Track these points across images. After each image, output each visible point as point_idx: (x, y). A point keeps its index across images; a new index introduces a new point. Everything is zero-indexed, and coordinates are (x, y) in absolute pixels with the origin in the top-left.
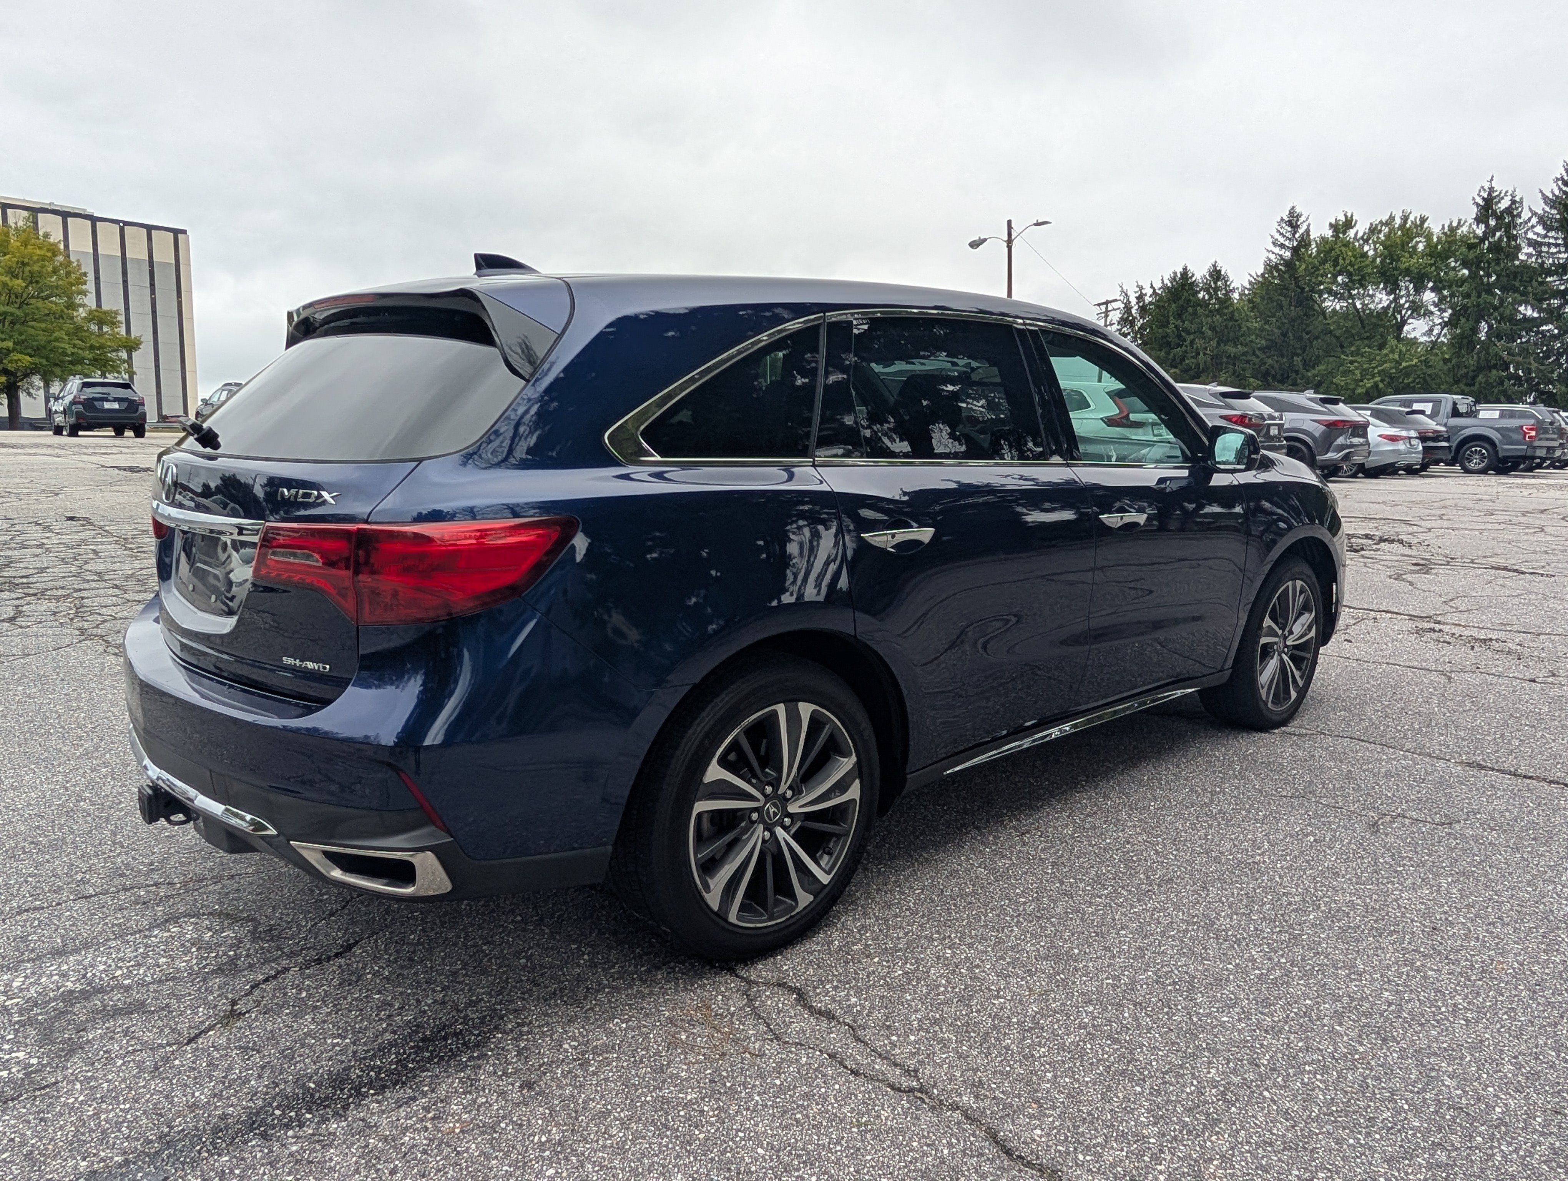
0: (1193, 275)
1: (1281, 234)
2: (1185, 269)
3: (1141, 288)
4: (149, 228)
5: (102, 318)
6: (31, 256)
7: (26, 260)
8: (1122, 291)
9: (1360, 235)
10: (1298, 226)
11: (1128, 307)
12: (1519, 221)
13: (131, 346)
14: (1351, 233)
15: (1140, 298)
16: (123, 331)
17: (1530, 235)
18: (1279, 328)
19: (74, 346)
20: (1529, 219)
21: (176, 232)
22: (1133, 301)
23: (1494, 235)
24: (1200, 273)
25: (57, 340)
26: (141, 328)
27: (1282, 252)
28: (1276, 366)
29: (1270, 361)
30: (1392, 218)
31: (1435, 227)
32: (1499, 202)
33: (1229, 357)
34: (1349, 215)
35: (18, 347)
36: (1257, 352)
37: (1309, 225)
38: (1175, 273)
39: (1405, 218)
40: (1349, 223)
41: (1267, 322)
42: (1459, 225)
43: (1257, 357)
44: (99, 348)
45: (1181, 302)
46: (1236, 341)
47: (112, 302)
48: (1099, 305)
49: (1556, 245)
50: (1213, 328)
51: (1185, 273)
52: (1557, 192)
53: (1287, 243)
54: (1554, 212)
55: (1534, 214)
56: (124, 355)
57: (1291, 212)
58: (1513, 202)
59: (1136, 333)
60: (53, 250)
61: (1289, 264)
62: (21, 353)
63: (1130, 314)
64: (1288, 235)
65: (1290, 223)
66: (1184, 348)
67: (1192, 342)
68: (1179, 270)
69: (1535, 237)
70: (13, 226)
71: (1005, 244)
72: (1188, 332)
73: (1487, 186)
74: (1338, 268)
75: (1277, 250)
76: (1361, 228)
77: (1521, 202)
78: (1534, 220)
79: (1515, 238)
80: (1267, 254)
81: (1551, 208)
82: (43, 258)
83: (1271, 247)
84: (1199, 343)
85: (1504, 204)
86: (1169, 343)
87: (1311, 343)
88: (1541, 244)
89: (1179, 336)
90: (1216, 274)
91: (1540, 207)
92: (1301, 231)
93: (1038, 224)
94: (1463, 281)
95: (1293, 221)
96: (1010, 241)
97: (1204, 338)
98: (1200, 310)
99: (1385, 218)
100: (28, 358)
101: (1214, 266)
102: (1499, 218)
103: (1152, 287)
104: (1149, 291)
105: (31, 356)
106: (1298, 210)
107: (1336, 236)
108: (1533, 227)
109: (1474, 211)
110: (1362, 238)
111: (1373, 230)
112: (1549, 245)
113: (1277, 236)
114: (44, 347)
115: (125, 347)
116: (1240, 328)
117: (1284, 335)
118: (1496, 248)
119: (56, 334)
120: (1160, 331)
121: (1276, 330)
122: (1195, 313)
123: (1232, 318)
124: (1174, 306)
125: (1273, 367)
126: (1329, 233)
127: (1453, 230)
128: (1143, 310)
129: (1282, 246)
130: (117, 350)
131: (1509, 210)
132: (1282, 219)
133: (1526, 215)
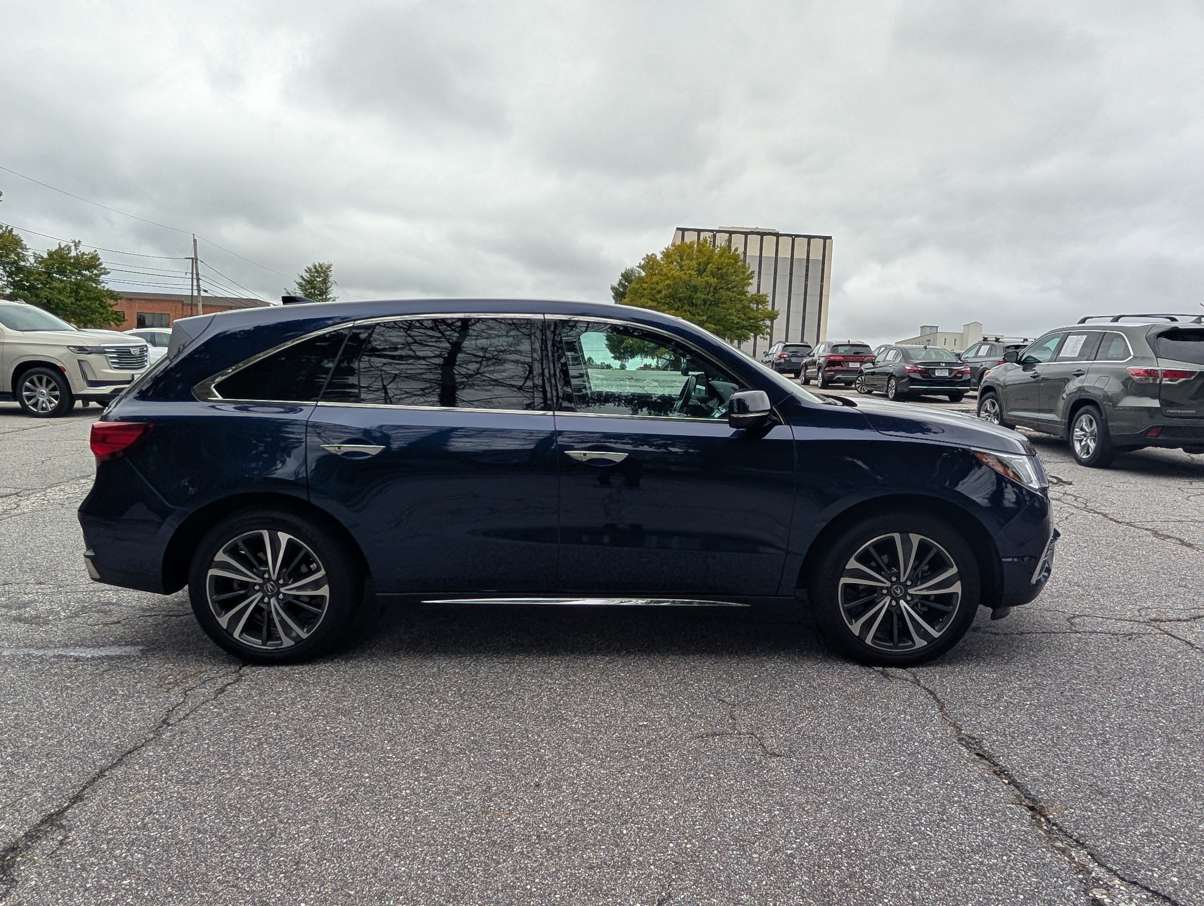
4: (809, 237)
5: (759, 299)
6: (722, 264)
7: (720, 266)
13: (772, 317)
16: (770, 308)
19: (739, 318)
21: (825, 238)
25: (730, 315)
26: (781, 306)
35: (709, 320)
44: (753, 319)
47: (766, 289)
56: (768, 323)
60: (736, 258)
62: (710, 323)
70: (719, 245)
82: (728, 264)
100: (713, 326)
105: (715, 324)
114: (722, 319)
115: (768, 318)
119: (730, 311)
130: (763, 320)
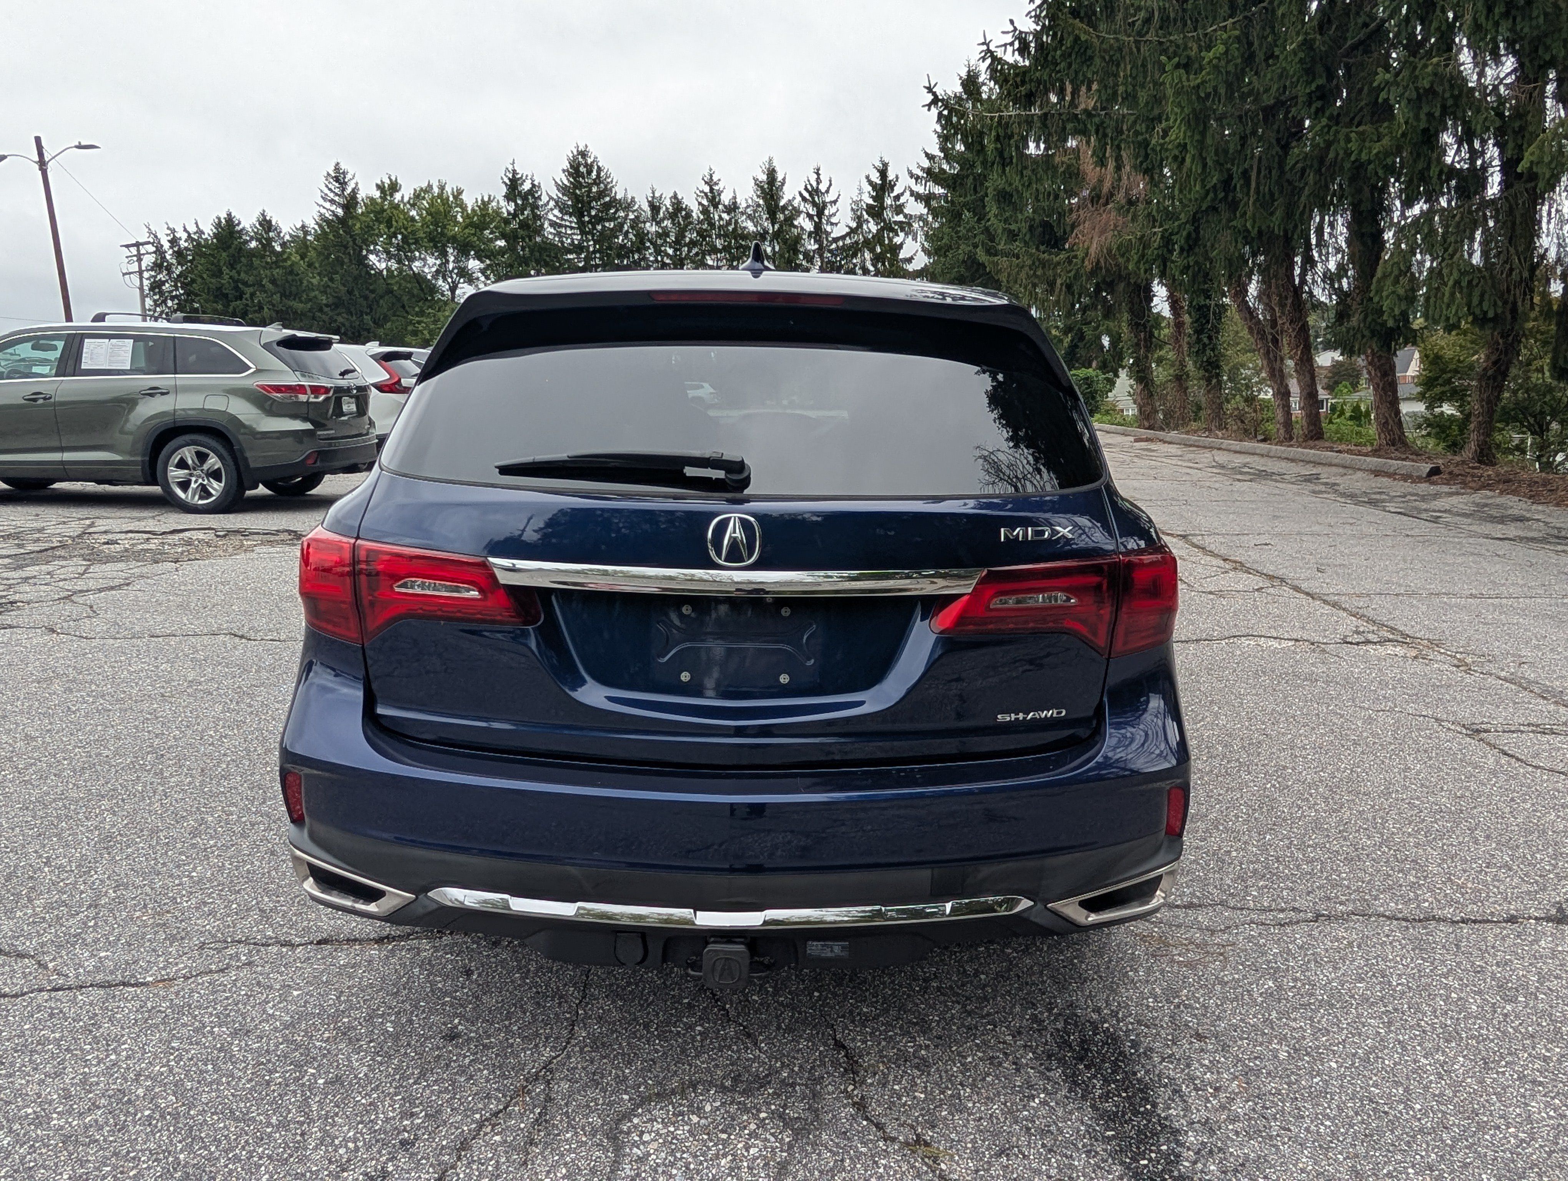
0: (239, 223)
1: (330, 189)
2: (229, 215)
3: (173, 231)
8: (150, 232)
9: (406, 199)
10: (346, 183)
11: (159, 251)
12: (540, 203)
14: (398, 197)
15: (174, 242)
17: (551, 217)
18: (344, 285)
20: (548, 202)
22: (166, 246)
23: (523, 214)
24: (247, 221)
27: (333, 208)
28: (347, 324)
29: (340, 319)
30: (430, 186)
31: (470, 200)
32: (522, 184)
33: (295, 313)
34: (393, 179)
36: (326, 309)
37: (357, 184)
38: (219, 218)
39: (442, 188)
40: (394, 187)
41: (331, 280)
42: (490, 201)
43: (326, 314)
45: (231, 251)
46: (296, 296)
48: (127, 246)
49: (572, 228)
50: (273, 282)
51: (230, 219)
52: (566, 182)
53: (337, 198)
54: (566, 198)
55: (551, 198)
57: (337, 168)
58: (533, 185)
59: (176, 281)
61: (342, 221)
63: (164, 258)
64: (337, 191)
65: (337, 179)
66: (244, 301)
67: (252, 295)
68: (223, 215)
69: (554, 219)
71: (37, 167)
72: (246, 284)
73: (510, 168)
74: (392, 230)
75: (327, 205)
76: (405, 193)
77: (539, 187)
78: (552, 204)
79: (539, 218)
80: (318, 208)
81: (563, 195)
83: (321, 202)
84: (260, 297)
85: (527, 186)
86: (226, 296)
87: (378, 302)
88: (560, 226)
89: (236, 288)
90: (266, 224)
91: (555, 193)
92: (349, 190)
93: (80, 147)
94: (502, 251)
95: (339, 177)
96: (42, 164)
97: (265, 292)
98: (256, 262)
99: (424, 185)
101: (263, 215)
102: (525, 197)
103: (185, 230)
104: (184, 236)
106: (343, 166)
107: (384, 198)
108: (552, 210)
109: (504, 190)
110: (409, 202)
111: (418, 196)
112: (566, 226)
113: (326, 191)
116: (302, 283)
117: (350, 292)
118: (524, 225)
120: (213, 281)
121: (342, 288)
122: (251, 265)
123: (291, 273)
124: (224, 254)
125: (344, 325)
126: (377, 194)
127: (485, 204)
128: (180, 254)
129: (332, 202)
131: (531, 192)
132: (329, 174)
133: (544, 198)
